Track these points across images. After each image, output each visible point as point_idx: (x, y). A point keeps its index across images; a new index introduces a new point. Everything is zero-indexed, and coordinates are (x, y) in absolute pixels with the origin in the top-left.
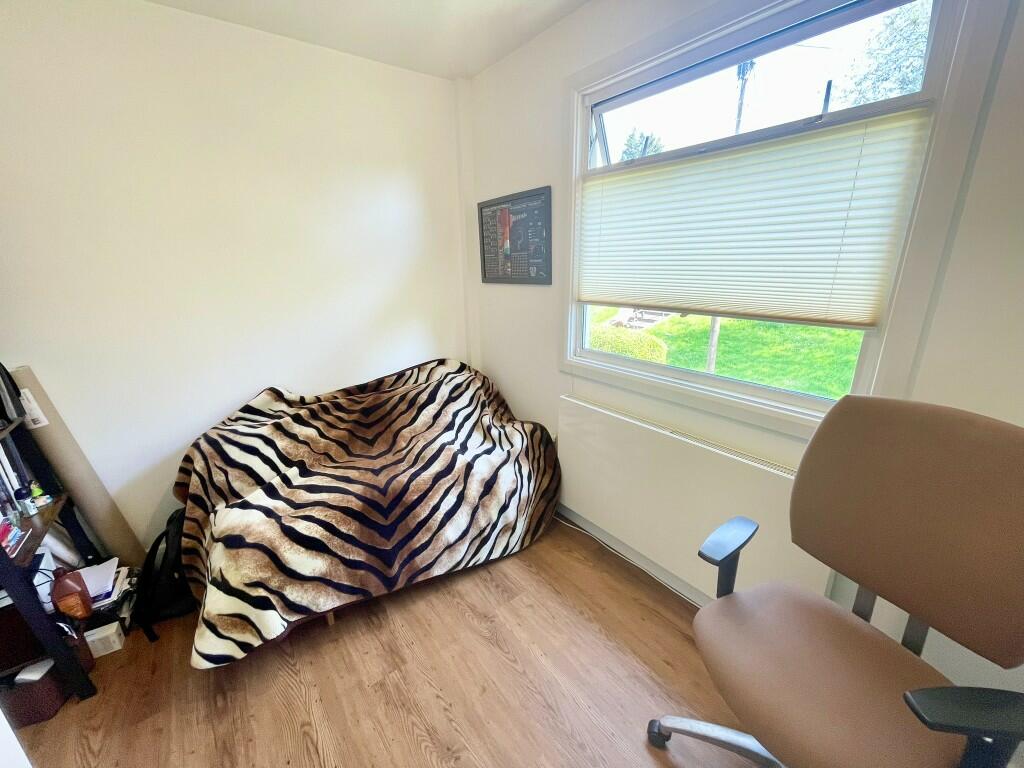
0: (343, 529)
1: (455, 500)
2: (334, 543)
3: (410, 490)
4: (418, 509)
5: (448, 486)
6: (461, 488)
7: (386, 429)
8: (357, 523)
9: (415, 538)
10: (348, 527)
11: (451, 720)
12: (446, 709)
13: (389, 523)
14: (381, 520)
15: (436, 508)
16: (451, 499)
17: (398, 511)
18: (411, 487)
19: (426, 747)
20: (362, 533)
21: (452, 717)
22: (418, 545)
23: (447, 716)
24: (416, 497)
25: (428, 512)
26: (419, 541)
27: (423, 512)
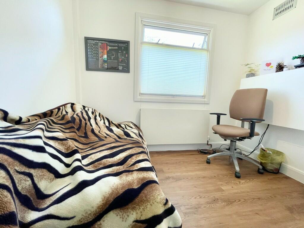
11: (205, 197)
12: (201, 197)
19: (213, 205)
21: (203, 197)
23: (203, 198)
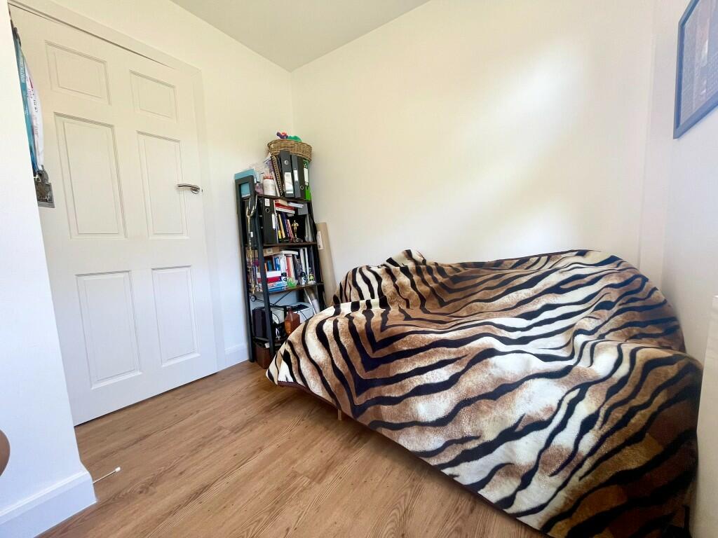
0: (342, 339)
1: (447, 378)
2: (333, 346)
3: (405, 339)
4: (402, 361)
5: (446, 358)
6: (460, 369)
7: (463, 298)
8: (352, 341)
9: (388, 387)
10: (346, 341)
13: (373, 356)
14: (369, 350)
15: (420, 371)
16: (442, 375)
17: (385, 352)
18: (407, 338)
20: (352, 351)
22: (387, 395)
24: (405, 348)
25: (409, 370)
26: (390, 391)
27: (406, 366)
